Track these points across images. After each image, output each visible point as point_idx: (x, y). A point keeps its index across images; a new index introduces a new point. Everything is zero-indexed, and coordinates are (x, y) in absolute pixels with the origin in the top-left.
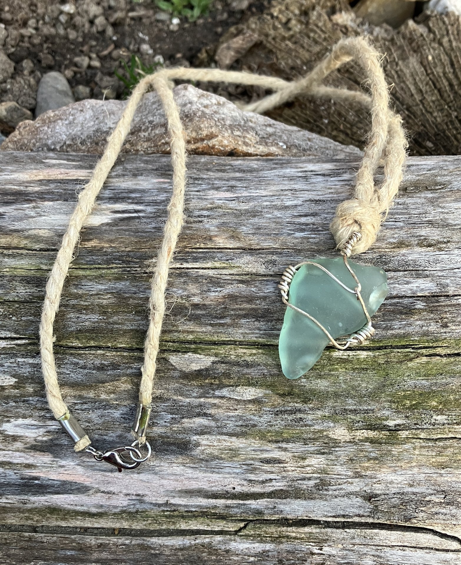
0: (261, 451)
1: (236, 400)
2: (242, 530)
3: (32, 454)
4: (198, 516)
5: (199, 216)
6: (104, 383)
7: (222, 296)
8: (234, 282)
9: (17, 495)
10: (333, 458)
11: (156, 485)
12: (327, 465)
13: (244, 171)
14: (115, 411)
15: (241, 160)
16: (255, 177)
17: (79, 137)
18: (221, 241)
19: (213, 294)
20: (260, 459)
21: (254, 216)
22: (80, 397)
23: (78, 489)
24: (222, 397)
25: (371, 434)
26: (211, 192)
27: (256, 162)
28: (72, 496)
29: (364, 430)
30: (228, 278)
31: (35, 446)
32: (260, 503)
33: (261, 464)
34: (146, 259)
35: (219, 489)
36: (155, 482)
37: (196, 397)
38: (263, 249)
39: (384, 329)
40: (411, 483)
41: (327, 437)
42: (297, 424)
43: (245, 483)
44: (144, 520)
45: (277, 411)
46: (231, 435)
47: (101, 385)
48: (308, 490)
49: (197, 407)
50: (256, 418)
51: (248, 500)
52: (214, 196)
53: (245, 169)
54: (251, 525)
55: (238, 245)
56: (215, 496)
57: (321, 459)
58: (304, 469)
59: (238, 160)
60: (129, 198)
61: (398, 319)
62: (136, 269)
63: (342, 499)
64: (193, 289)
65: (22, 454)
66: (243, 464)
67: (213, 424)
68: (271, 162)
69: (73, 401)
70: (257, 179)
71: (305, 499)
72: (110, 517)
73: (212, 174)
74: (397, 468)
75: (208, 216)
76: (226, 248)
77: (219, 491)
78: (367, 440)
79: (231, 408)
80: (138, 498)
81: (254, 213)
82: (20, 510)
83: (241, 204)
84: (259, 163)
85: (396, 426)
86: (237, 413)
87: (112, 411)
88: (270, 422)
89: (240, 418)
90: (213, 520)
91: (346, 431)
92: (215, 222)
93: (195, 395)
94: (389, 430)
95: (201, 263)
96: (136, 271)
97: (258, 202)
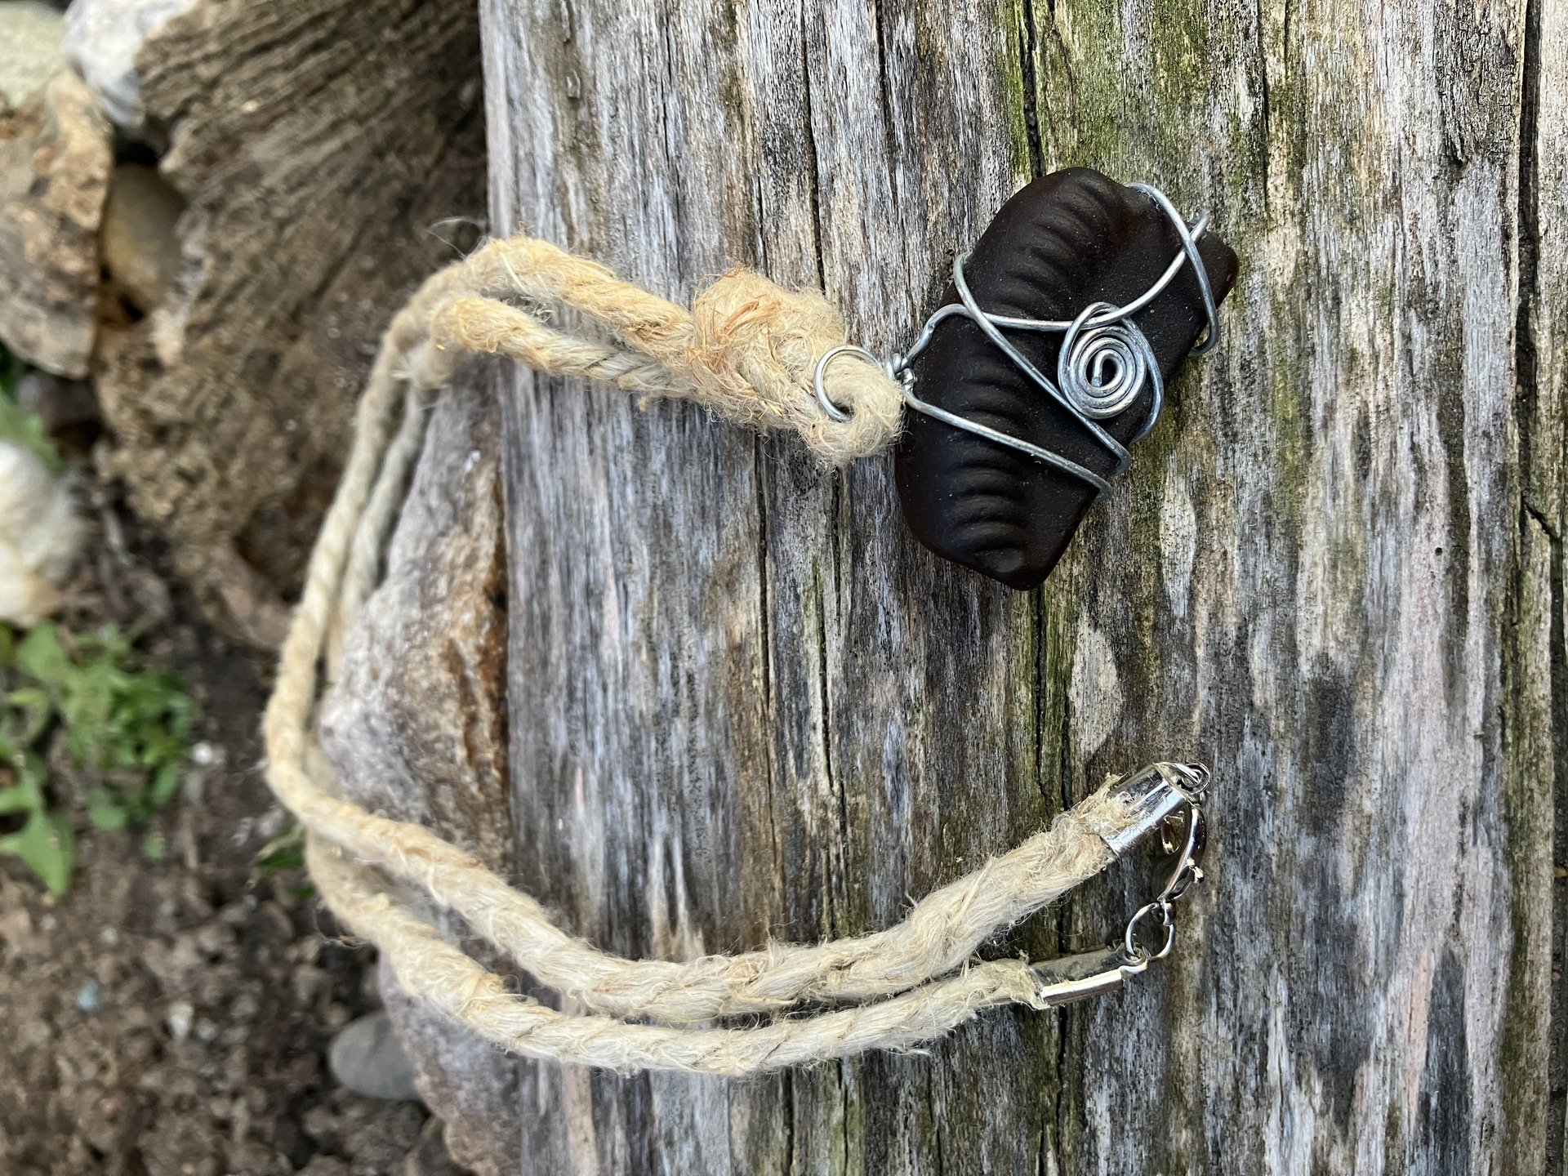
0: (1335, 478)
1: (1197, 556)
2: (1549, 523)
3: (1360, 1120)
4: (1515, 648)
5: (675, 684)
7: (900, 607)
8: (860, 574)
9: (1469, 1152)
10: (1350, 271)
11: (1434, 770)
12: (1367, 287)
13: (544, 563)
14: (1237, 899)
15: (514, 573)
16: (559, 528)
18: (743, 618)
19: (896, 634)
20: (1357, 480)
21: (668, 526)
22: (1201, 996)
23: (1449, 986)
24: (1192, 595)
25: (1278, 165)
26: (606, 652)
27: (519, 532)
28: (1471, 1001)
29: (1269, 185)
30: (848, 592)
31: (1337, 1113)
32: (1475, 478)
33: (1371, 476)
34: (804, 830)
35: (1442, 593)
36: (1426, 775)
37: (1194, 671)
38: (761, 496)
39: (979, 132)
40: (1409, 47)
41: (1290, 290)
42: (1258, 379)
43: (1424, 521)
44: (1531, 798)
45: (1226, 435)
46: (1294, 566)
48: (1436, 342)
49: (1220, 667)
50: (1246, 495)
51: (1467, 510)
52: (617, 644)
53: (538, 561)
54: (1536, 502)
55: (752, 568)
56: (1460, 603)
57: (1353, 305)
58: (1382, 355)
59: (515, 583)
60: (632, 883)
61: (947, 92)
62: (833, 858)
63: (1459, 244)
64: (883, 692)
65: (1361, 1147)
66: (1373, 527)
67: (1265, 619)
68: (518, 487)
69: (1213, 1015)
70: (565, 527)
71: (1462, 349)
72: (1524, 893)
73: (555, 652)
74: (1371, 87)
75: (674, 658)
76: (764, 602)
77: (1447, 592)
78: (1294, 176)
79: (1220, 568)
80: (1470, 818)
81: (660, 527)
82: (1509, 1142)
83: (635, 566)
84: (520, 522)
85: (1254, 94)
86: (1233, 552)
87: (1238, 906)
88: (1255, 455)
89: (1246, 540)
90: (1524, 605)
91: (1273, 236)
92: (690, 637)
93: (1186, 674)
94: (1266, 112)
95: (808, 673)
96: (838, 857)
97: (628, 517)
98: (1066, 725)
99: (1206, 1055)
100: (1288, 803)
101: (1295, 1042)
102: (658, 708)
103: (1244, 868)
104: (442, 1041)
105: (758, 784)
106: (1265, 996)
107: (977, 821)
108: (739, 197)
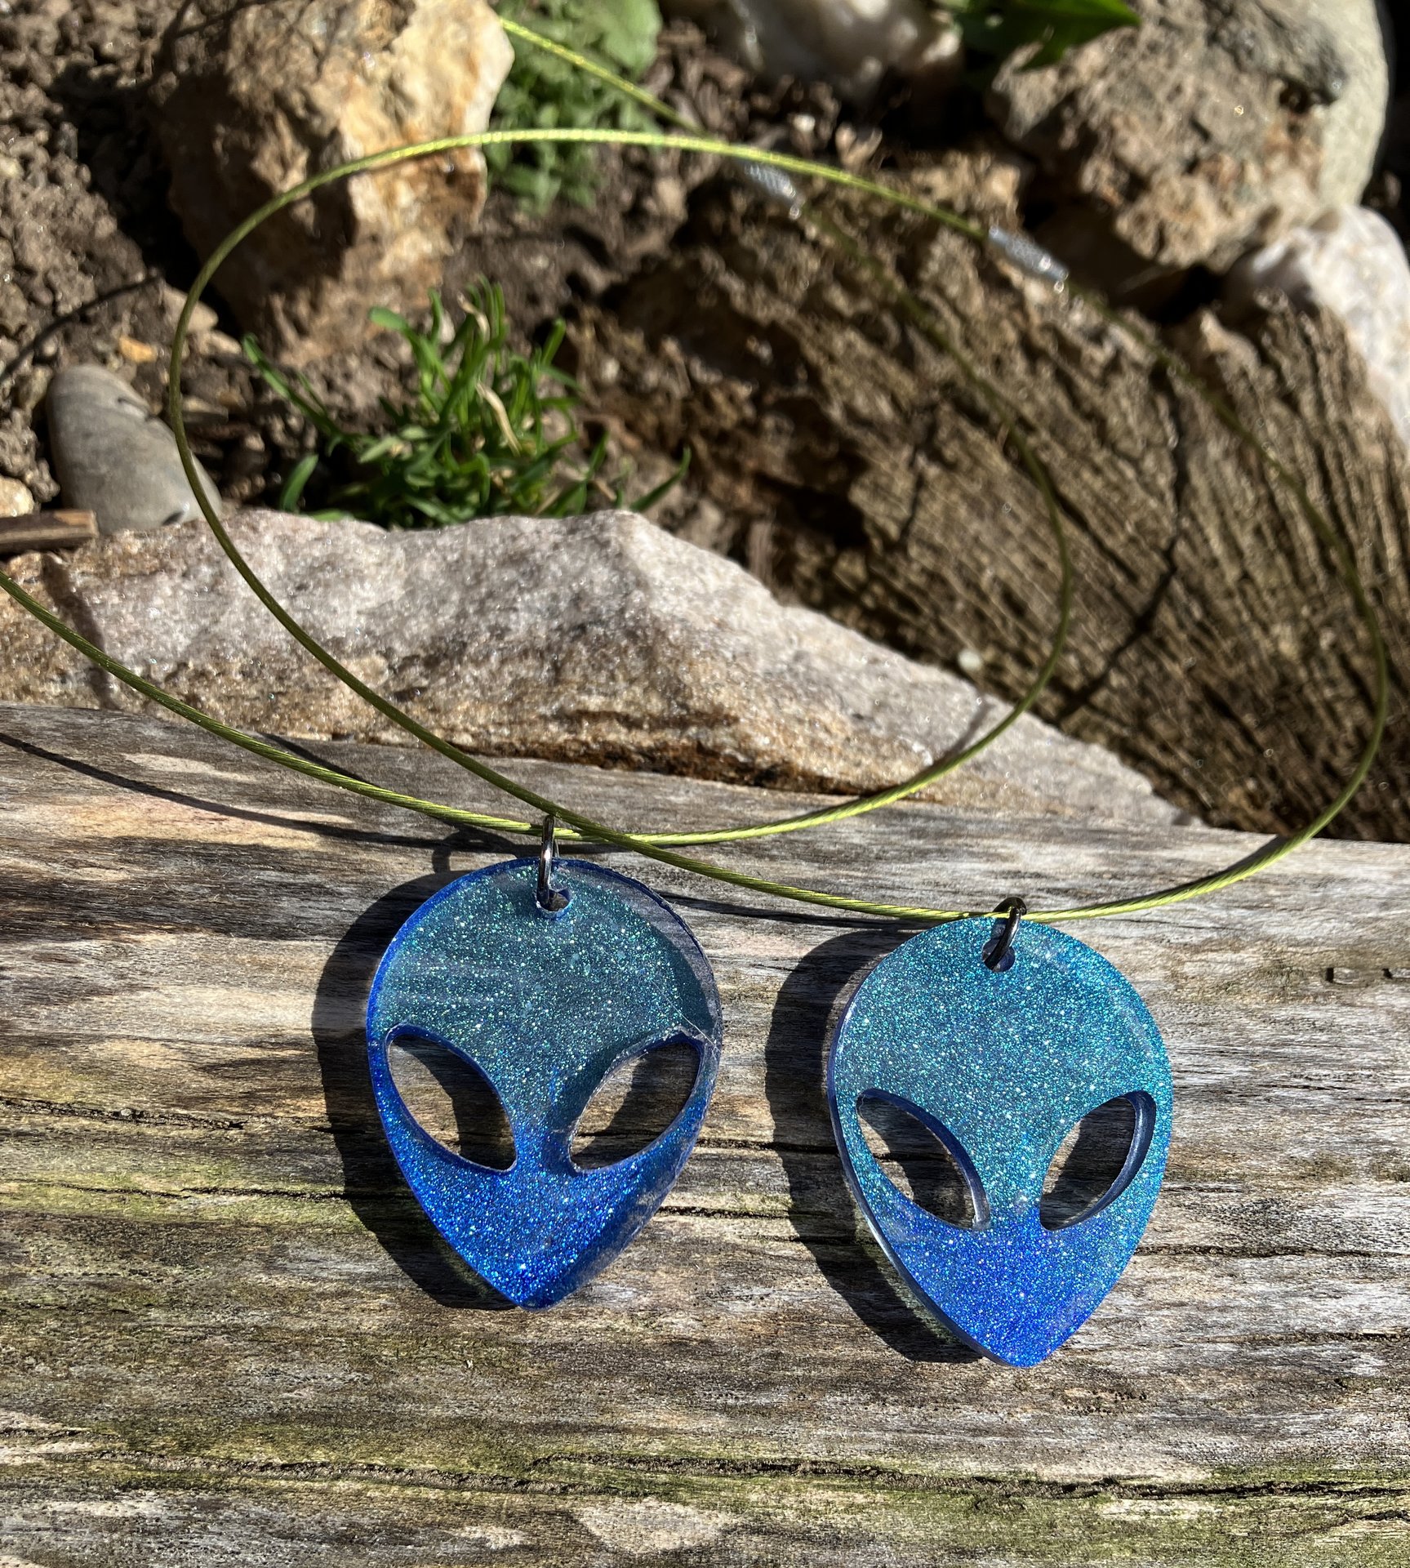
7: (768, 1313)
8: (808, 1267)
19: (738, 1306)
26: (725, 933)
30: (789, 1252)
55: (822, 1137)
61: (1302, 1404)
64: (670, 1285)
95: (697, 1193)
98: (614, 1492)
107: (515, 1386)
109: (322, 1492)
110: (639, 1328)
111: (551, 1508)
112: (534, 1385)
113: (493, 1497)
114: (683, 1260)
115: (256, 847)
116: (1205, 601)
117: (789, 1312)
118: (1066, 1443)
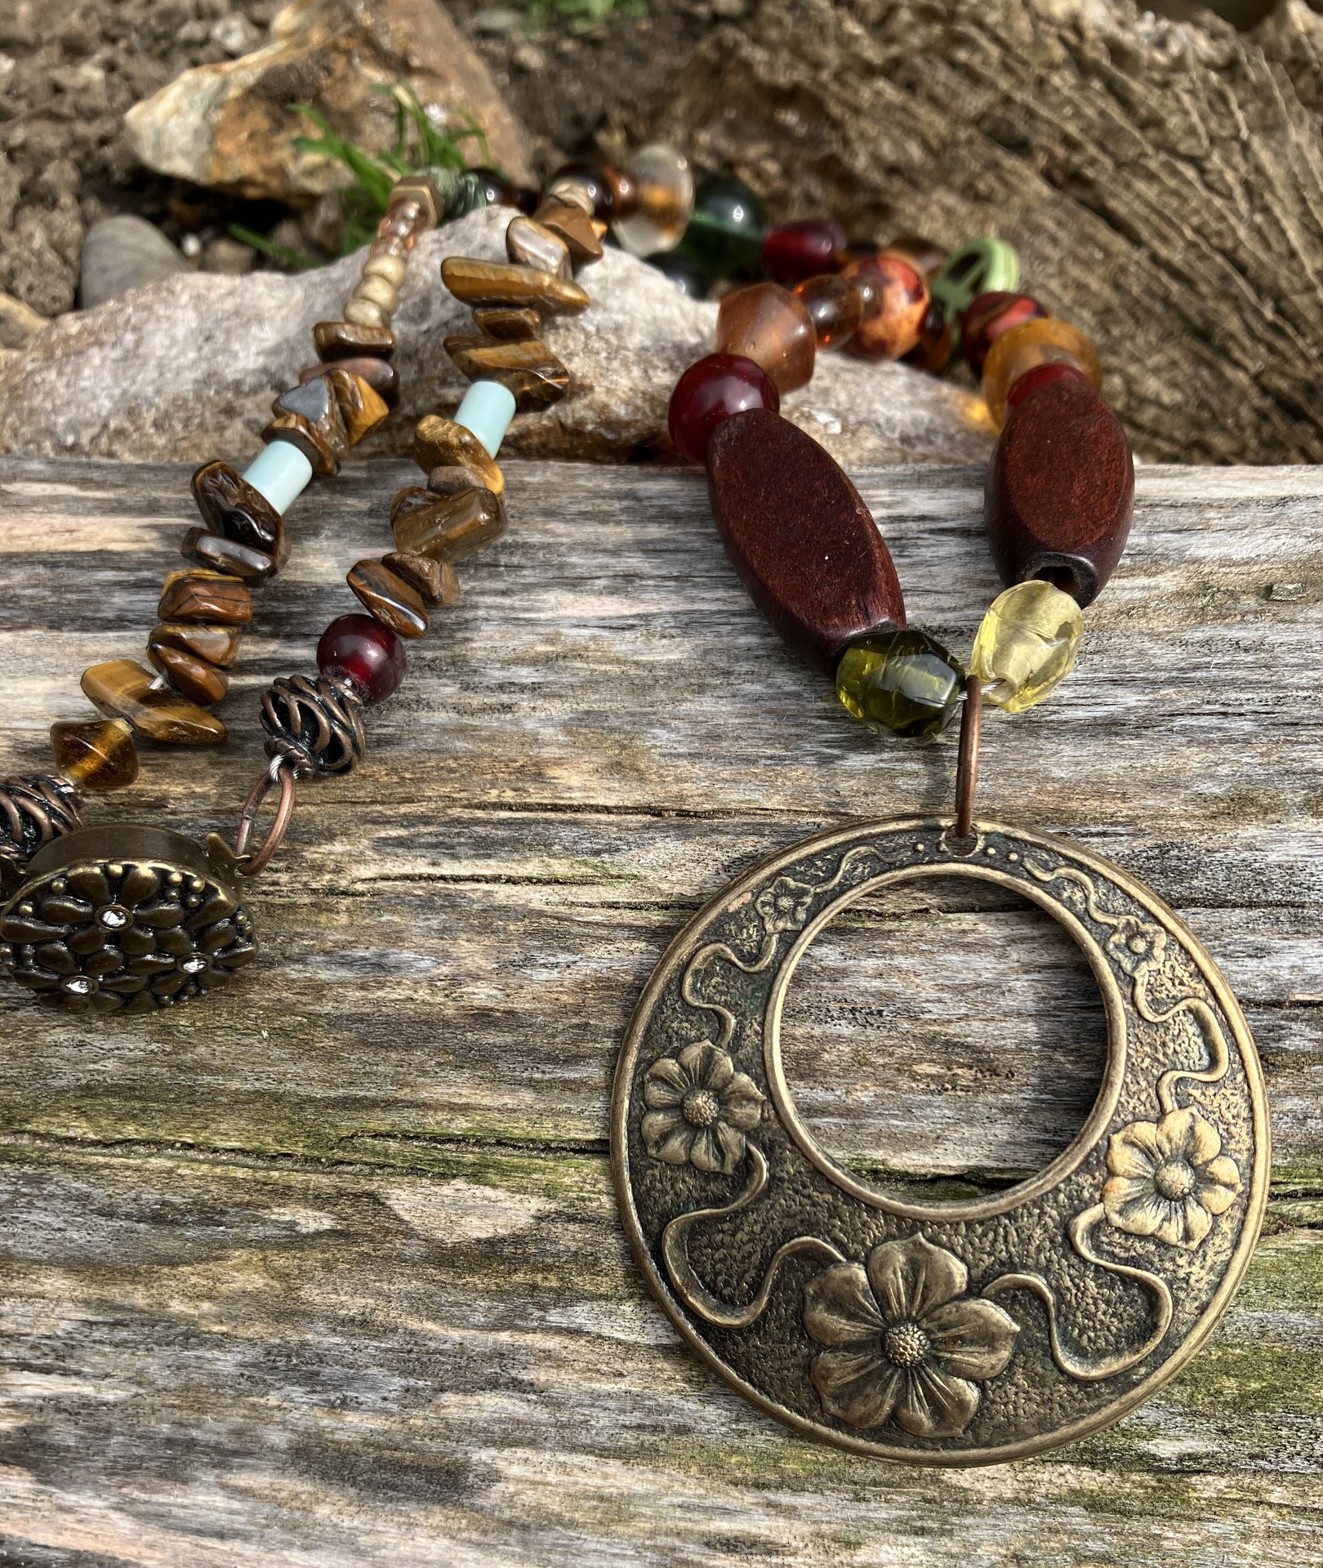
0: (707, 1509)
1: (620, 1343)
5: (501, 687)
6: (173, 1264)
7: (575, 982)
8: (619, 933)
10: (955, 1550)
13: (678, 519)
14: (216, 1353)
15: (673, 476)
17: (151, 405)
19: (543, 975)
20: (703, 1535)
21: (701, 689)
22: (103, 1304)
24: (573, 1333)
25: (1091, 1480)
26: (552, 597)
29: (1066, 1467)
30: (598, 918)
33: (707, 1550)
34: (310, 843)
37: (482, 1328)
38: (727, 813)
41: (936, 1479)
46: (604, 1453)
47: (166, 1270)
49: (486, 1358)
52: (562, 612)
53: (681, 510)
55: (637, 796)
57: (913, 1550)
59: (661, 476)
62: (276, 876)
64: (472, 954)
67: (543, 1415)
69: (84, 1317)
73: (560, 527)
75: (535, 688)
76: (597, 809)
78: (1076, 1497)
79: (604, 1367)
81: (700, 679)
83: (656, 642)
85: (1181, 1459)
86: (623, 1384)
87: (209, 1355)
88: (738, 1421)
89: (636, 1401)
92: (559, 709)
93: (478, 1318)
94: (1160, 1470)
95: (502, 859)
96: (275, 883)
97: (719, 635)
98: (421, 1173)
99: (39, 1304)
100: (326, 1422)
101: (56, 1404)
102: (474, 663)
103: (253, 1365)
104: (116, 354)
105: (370, 788)
106: (107, 1376)
107: (311, 1058)
108: (1110, 807)
109: (137, 1169)
110: (439, 999)
111: (358, 1188)
112: (330, 1057)
113: (301, 1177)
114: (486, 929)
115: (100, 552)
116: (1279, 299)
117: (598, 980)
118: (917, 1127)
